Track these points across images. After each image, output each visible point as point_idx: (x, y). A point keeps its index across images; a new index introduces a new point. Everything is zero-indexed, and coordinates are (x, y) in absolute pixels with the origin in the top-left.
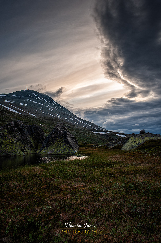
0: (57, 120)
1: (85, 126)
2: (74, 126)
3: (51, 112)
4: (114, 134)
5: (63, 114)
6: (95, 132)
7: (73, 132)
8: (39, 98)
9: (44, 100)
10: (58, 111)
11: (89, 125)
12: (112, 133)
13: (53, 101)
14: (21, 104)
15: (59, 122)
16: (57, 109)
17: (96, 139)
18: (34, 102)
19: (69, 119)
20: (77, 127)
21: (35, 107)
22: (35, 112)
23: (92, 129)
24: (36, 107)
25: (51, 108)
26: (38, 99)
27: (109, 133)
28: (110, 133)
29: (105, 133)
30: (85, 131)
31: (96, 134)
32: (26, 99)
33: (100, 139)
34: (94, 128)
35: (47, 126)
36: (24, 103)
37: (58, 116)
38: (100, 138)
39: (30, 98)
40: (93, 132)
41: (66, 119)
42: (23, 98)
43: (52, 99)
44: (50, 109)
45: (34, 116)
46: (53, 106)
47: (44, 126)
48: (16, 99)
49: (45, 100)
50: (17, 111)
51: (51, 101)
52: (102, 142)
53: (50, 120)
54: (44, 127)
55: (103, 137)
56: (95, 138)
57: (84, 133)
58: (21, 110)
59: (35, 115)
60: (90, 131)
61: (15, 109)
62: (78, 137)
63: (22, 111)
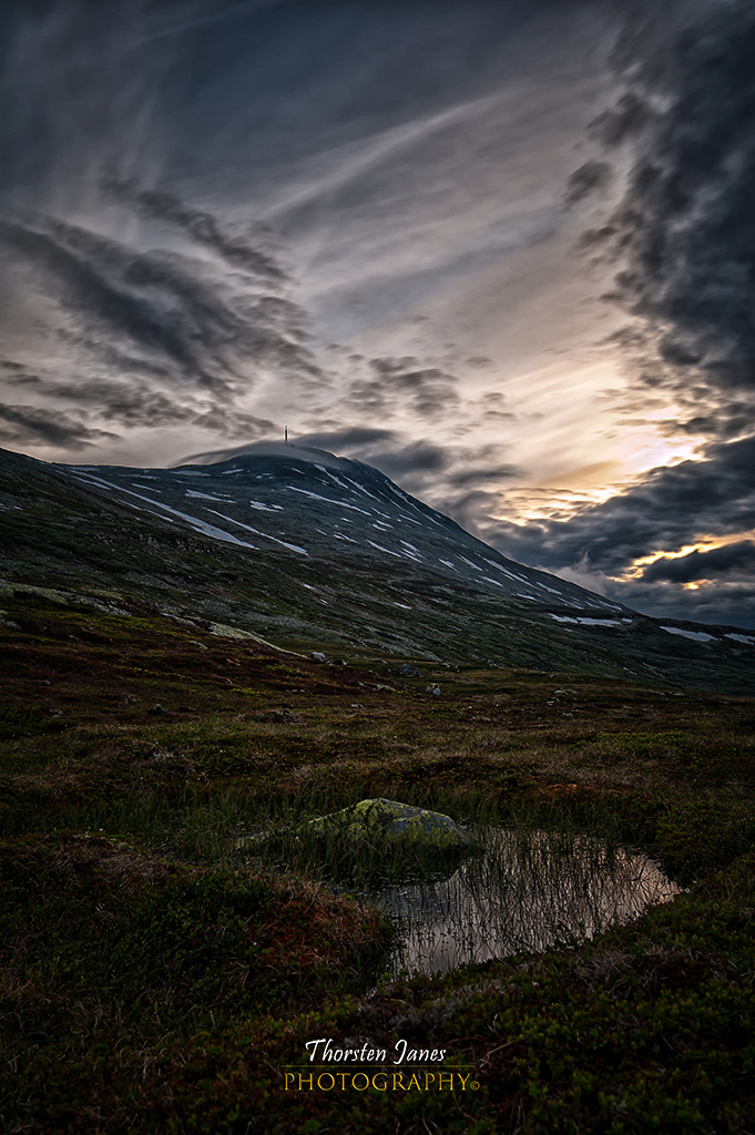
0: (399, 567)
1: (528, 594)
2: (473, 592)
3: (380, 537)
4: (652, 624)
5: (436, 542)
6: (566, 619)
7: (457, 616)
8: (336, 479)
9: (358, 486)
10: (413, 531)
11: (549, 590)
12: (643, 620)
13: (396, 492)
14: (258, 506)
15: (410, 575)
16: (411, 524)
17: (560, 646)
18: (312, 494)
19: (458, 564)
20: (483, 599)
21: (316, 516)
22: (306, 536)
23: (557, 606)
24: (320, 518)
25: (386, 521)
26: (332, 485)
27: (630, 621)
28: (635, 624)
29: (608, 623)
30: (518, 612)
31: (568, 625)
32: (278, 485)
33: (577, 647)
34: (572, 601)
35: (334, 592)
36: (268, 503)
37: (411, 553)
38: (581, 644)
39: (299, 480)
40: (555, 617)
41: (448, 564)
42: (270, 481)
43: (389, 481)
44: (379, 525)
45: (302, 551)
46: (395, 513)
47: (323, 591)
48: (238, 485)
49: (361, 488)
50: (233, 534)
51: (385, 490)
52: (584, 660)
53: (365, 569)
54: (317, 595)
55: (598, 637)
56: (553, 644)
57: (510, 621)
58: (250, 529)
59: (308, 550)
60: (540, 615)
61: (226, 528)
62: (469, 638)
63: (255, 535)
